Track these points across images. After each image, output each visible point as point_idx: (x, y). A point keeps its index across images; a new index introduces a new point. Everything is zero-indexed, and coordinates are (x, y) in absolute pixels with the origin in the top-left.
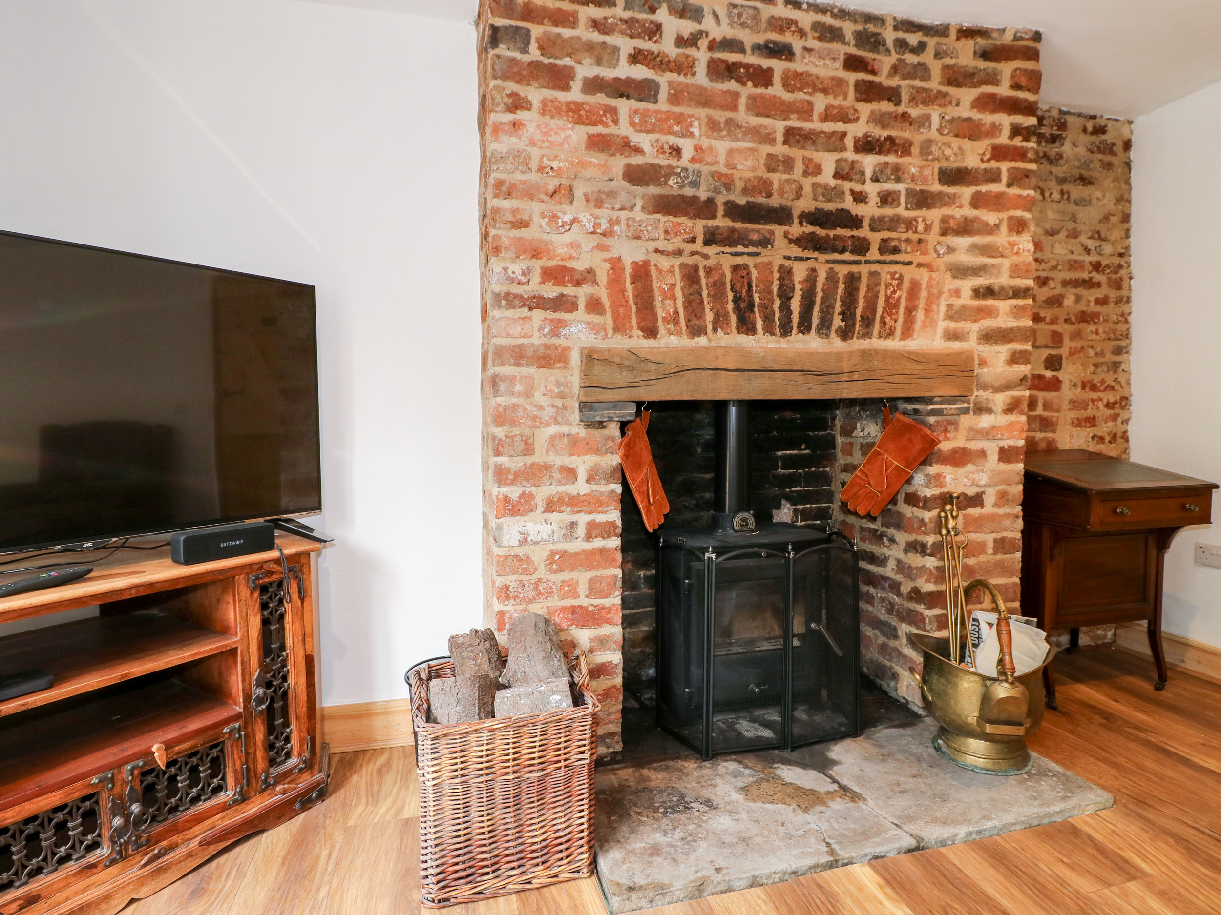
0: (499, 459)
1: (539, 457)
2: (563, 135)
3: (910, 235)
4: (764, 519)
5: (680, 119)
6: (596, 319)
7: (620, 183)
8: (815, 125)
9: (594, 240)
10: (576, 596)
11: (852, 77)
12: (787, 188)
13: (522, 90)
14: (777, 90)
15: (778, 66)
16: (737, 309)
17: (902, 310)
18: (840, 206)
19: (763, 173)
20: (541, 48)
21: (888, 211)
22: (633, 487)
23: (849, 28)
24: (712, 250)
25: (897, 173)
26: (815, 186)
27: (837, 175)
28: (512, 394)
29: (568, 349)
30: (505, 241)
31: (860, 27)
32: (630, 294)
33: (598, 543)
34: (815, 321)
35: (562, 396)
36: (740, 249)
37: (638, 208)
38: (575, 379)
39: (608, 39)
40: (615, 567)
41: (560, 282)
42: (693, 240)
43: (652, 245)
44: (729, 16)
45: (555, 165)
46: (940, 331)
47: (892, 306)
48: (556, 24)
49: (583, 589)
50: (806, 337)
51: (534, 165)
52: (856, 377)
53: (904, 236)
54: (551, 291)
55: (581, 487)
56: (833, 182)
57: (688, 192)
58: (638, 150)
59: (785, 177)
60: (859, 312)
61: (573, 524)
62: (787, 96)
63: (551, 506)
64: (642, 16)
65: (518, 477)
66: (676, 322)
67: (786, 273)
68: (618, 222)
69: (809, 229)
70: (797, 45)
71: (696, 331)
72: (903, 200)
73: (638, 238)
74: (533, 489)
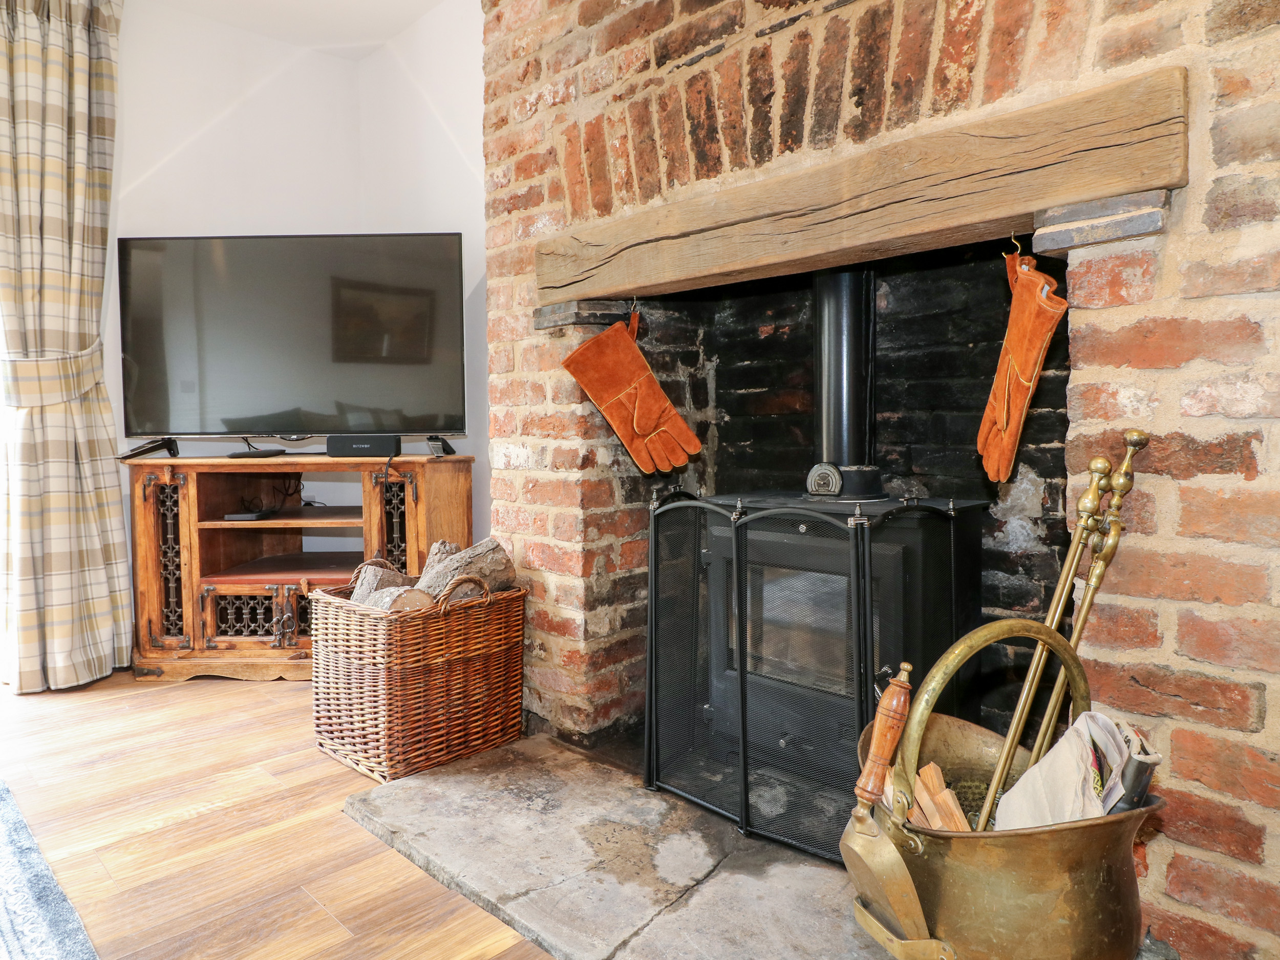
1: (517, 373)
2: (530, 5)
6: (556, 207)
9: (555, 113)
10: (545, 533)
16: (696, 142)
17: (985, 40)
22: (601, 409)
24: (666, 69)
28: (499, 307)
32: (585, 165)
33: (562, 474)
34: (808, 121)
35: (532, 303)
36: (700, 50)
37: (593, 53)
40: (572, 505)
41: (529, 174)
42: (646, 65)
43: (609, 94)
45: (526, 42)
46: (1091, 49)
47: (959, 39)
49: (551, 526)
50: (797, 155)
51: (509, 51)
52: (865, 204)
54: (523, 187)
55: (547, 407)
60: (890, 78)
61: (544, 449)
63: (526, 428)
67: (761, 60)
68: (574, 80)
71: (650, 191)
73: (596, 90)
74: (516, 409)
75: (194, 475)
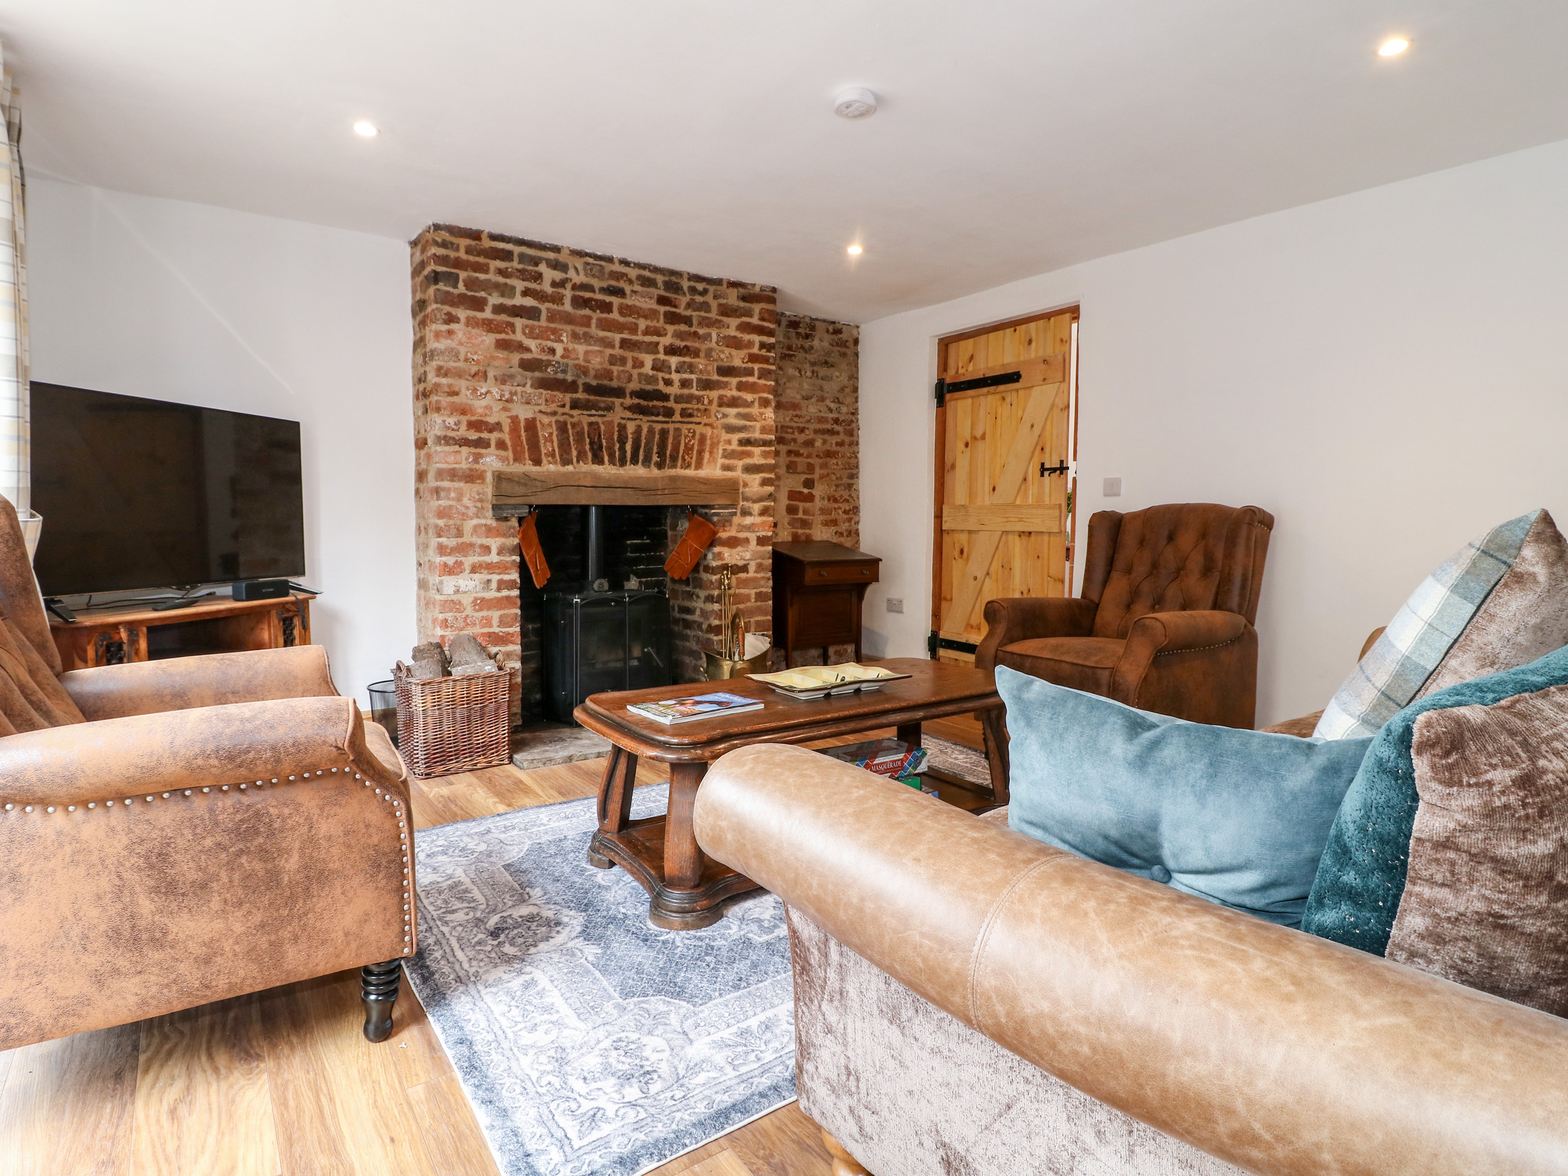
0: (440, 540)
1: (467, 538)
2: (480, 339)
3: (700, 406)
4: (617, 584)
5: (554, 331)
6: (503, 453)
7: (516, 370)
8: (639, 337)
9: (501, 405)
10: (491, 626)
11: (662, 309)
12: (622, 376)
13: (454, 311)
14: (615, 315)
15: (615, 301)
16: (592, 449)
17: (695, 452)
18: (655, 388)
19: (607, 366)
20: (466, 285)
21: (686, 391)
22: (527, 558)
23: (660, 279)
24: (575, 412)
25: (691, 368)
26: (640, 375)
27: (653, 369)
28: (449, 499)
29: (485, 471)
30: (444, 404)
31: (667, 279)
32: (524, 438)
33: (505, 593)
34: (641, 457)
35: (481, 500)
36: (593, 412)
37: (528, 385)
38: (489, 490)
39: (508, 281)
40: (514, 607)
41: (479, 430)
42: (563, 406)
43: (537, 408)
44: (585, 269)
45: (475, 357)
46: (719, 465)
47: (689, 449)
48: (475, 271)
49: (495, 622)
50: (636, 467)
51: (462, 357)
52: (666, 492)
53: (696, 407)
54: (473, 435)
55: (494, 558)
56: (651, 373)
57: (560, 376)
58: (528, 350)
59: (621, 368)
60: (668, 452)
61: (489, 581)
62: (621, 319)
63: (474, 569)
64: (530, 268)
65: (453, 551)
66: (553, 455)
67: (622, 428)
68: (516, 393)
69: (637, 401)
70: (628, 289)
71: (566, 462)
72: (695, 384)
73: (528, 403)
74: (463, 559)
75: (145, 629)
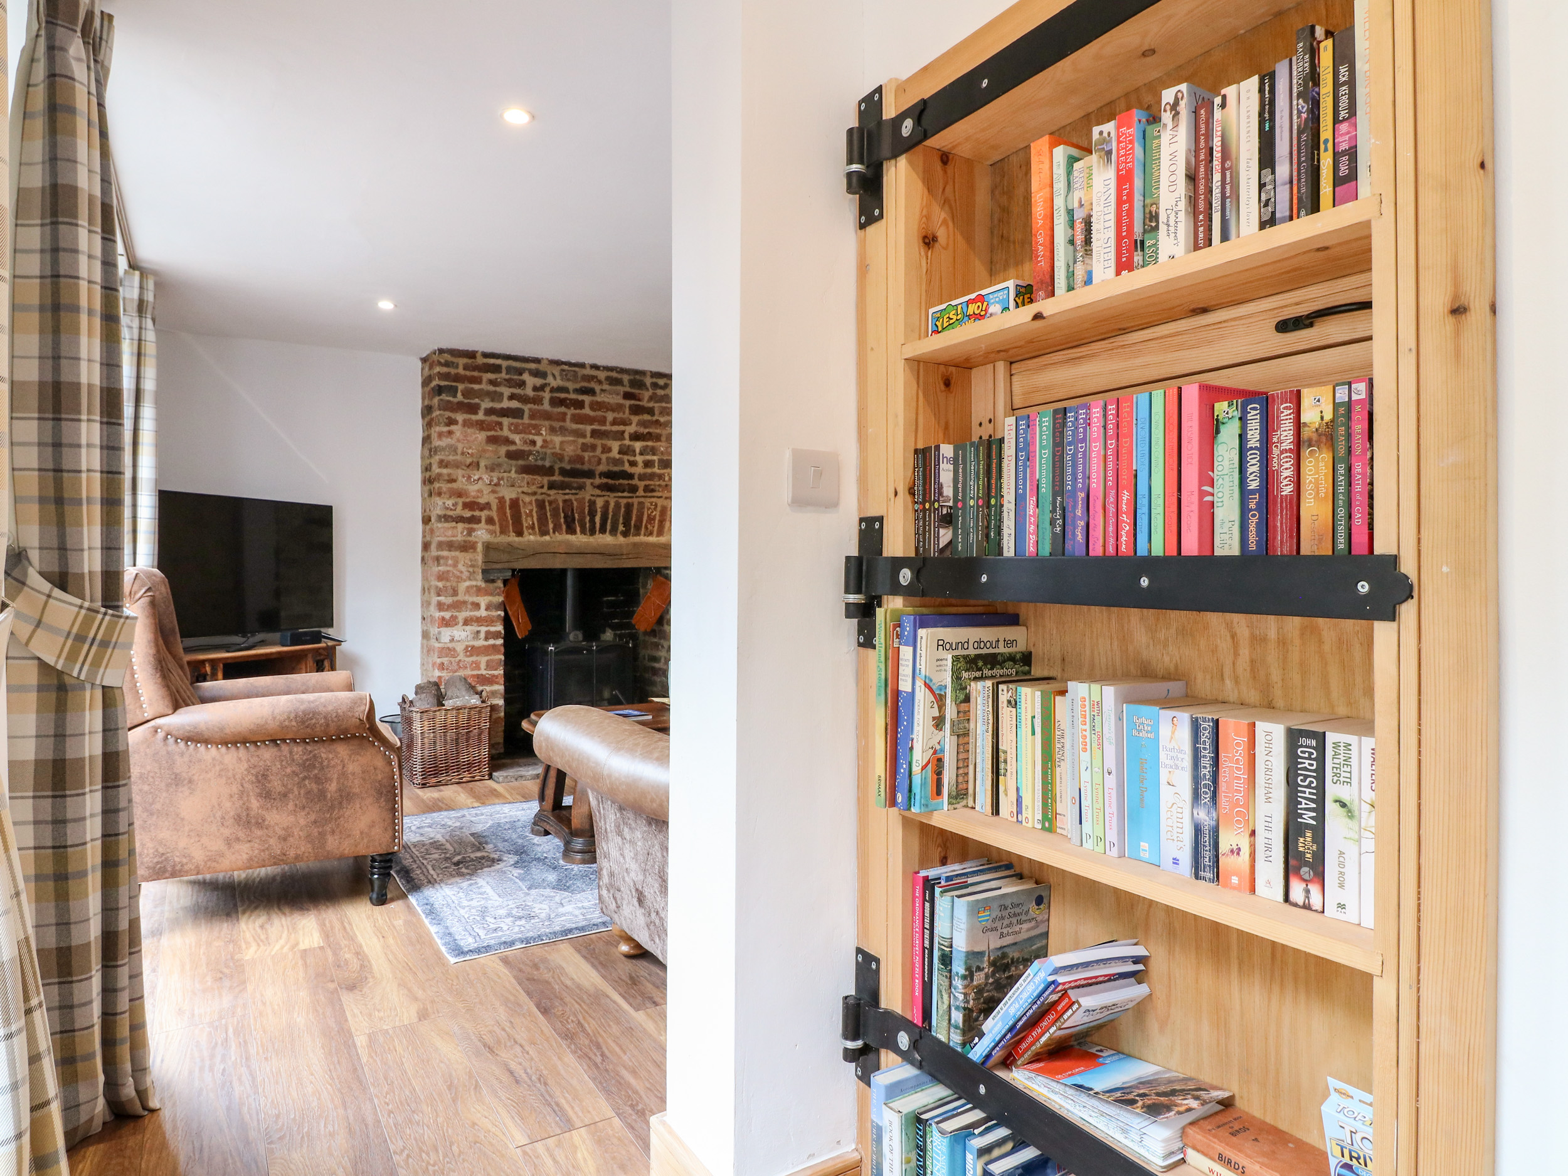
0: (440, 598)
1: (460, 597)
2: (474, 436)
3: (661, 482)
4: (591, 634)
5: (535, 427)
6: (491, 527)
7: (504, 459)
8: (608, 427)
9: (490, 489)
10: (479, 669)
11: (628, 403)
12: (593, 460)
13: (452, 415)
14: (587, 411)
15: (587, 399)
16: (566, 522)
17: (657, 522)
18: (622, 468)
19: (579, 452)
20: (463, 395)
21: (649, 470)
22: (510, 613)
23: (626, 378)
24: (552, 492)
25: (653, 451)
26: (608, 458)
27: (619, 453)
28: (447, 565)
29: (476, 542)
30: (444, 489)
31: (632, 377)
32: (508, 515)
33: (491, 642)
34: (608, 527)
35: (472, 566)
36: (567, 491)
37: (513, 472)
38: (479, 558)
39: (498, 389)
40: (499, 654)
41: (472, 509)
42: (542, 487)
43: (520, 490)
44: (561, 375)
45: (470, 451)
47: (651, 519)
48: (471, 383)
49: (483, 666)
50: (604, 536)
51: (459, 451)
52: (630, 556)
53: (658, 483)
54: (467, 514)
55: (483, 613)
56: (618, 456)
57: (540, 463)
58: (513, 443)
59: (591, 454)
60: (633, 523)
61: (478, 632)
62: (592, 413)
63: (466, 622)
64: (516, 377)
65: (450, 607)
66: (533, 528)
67: (592, 504)
68: (502, 479)
69: (605, 480)
70: (597, 388)
71: (544, 533)
72: (656, 465)
73: (513, 486)
74: (457, 614)
75: (221, 665)
